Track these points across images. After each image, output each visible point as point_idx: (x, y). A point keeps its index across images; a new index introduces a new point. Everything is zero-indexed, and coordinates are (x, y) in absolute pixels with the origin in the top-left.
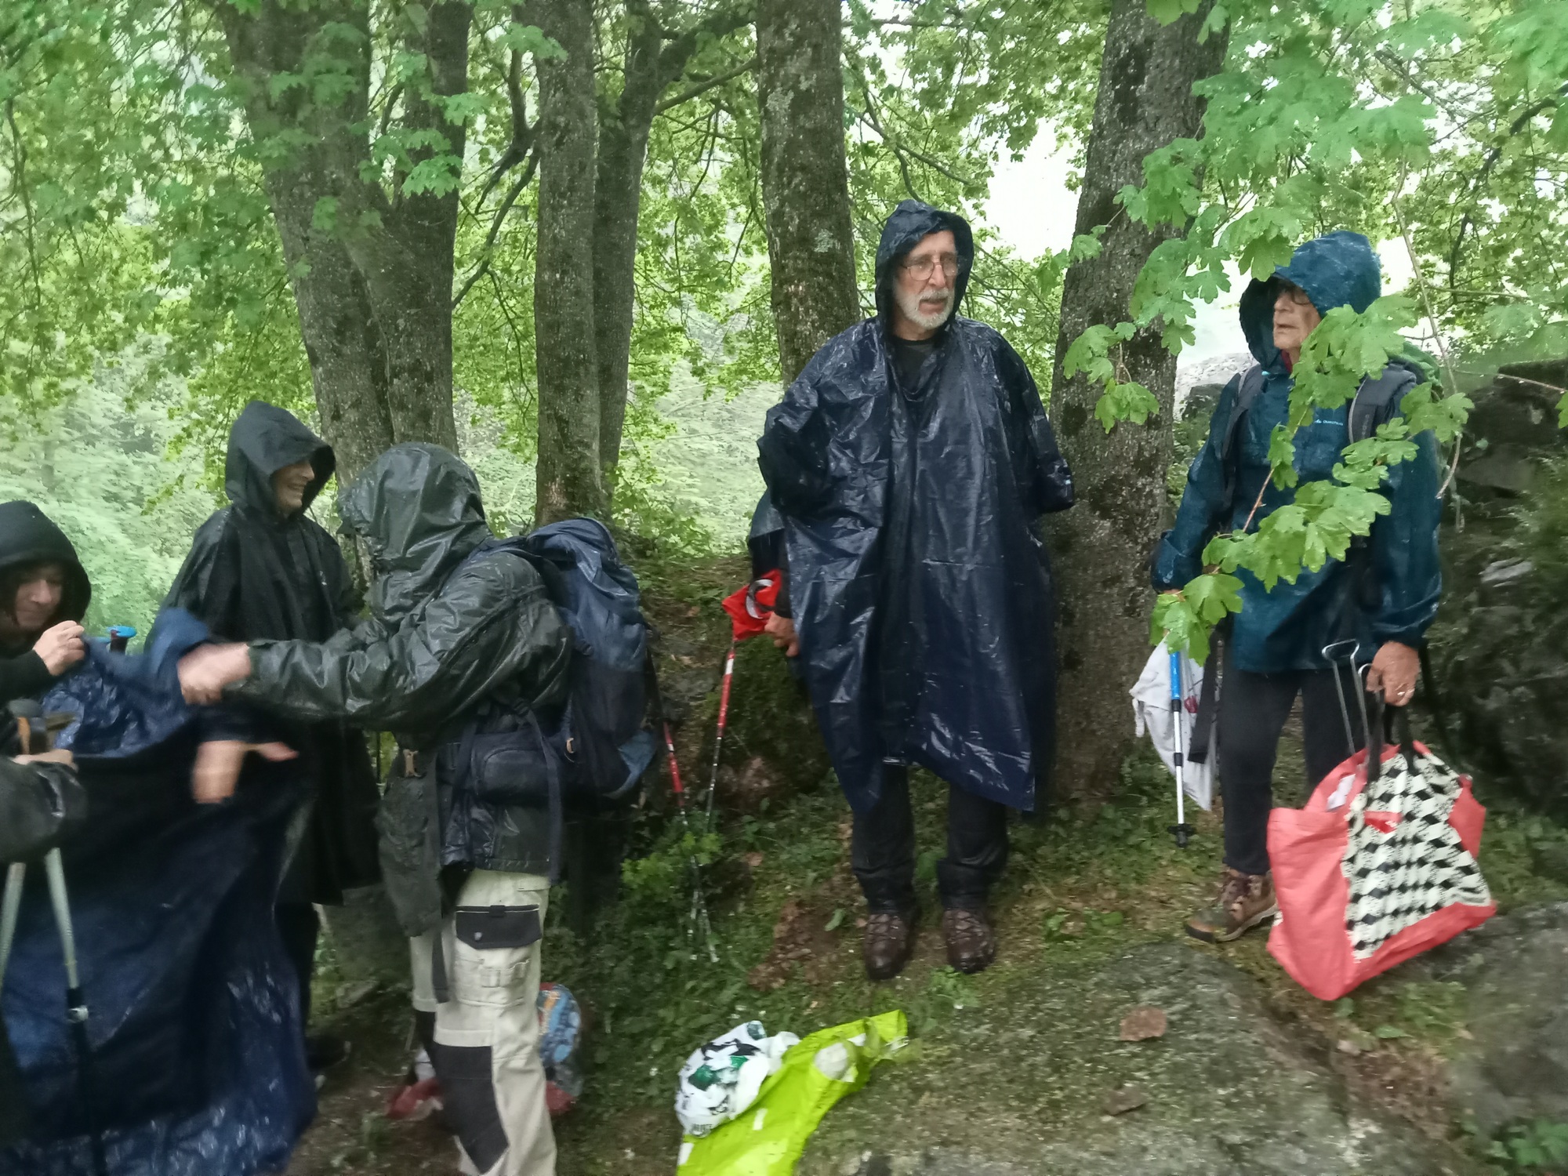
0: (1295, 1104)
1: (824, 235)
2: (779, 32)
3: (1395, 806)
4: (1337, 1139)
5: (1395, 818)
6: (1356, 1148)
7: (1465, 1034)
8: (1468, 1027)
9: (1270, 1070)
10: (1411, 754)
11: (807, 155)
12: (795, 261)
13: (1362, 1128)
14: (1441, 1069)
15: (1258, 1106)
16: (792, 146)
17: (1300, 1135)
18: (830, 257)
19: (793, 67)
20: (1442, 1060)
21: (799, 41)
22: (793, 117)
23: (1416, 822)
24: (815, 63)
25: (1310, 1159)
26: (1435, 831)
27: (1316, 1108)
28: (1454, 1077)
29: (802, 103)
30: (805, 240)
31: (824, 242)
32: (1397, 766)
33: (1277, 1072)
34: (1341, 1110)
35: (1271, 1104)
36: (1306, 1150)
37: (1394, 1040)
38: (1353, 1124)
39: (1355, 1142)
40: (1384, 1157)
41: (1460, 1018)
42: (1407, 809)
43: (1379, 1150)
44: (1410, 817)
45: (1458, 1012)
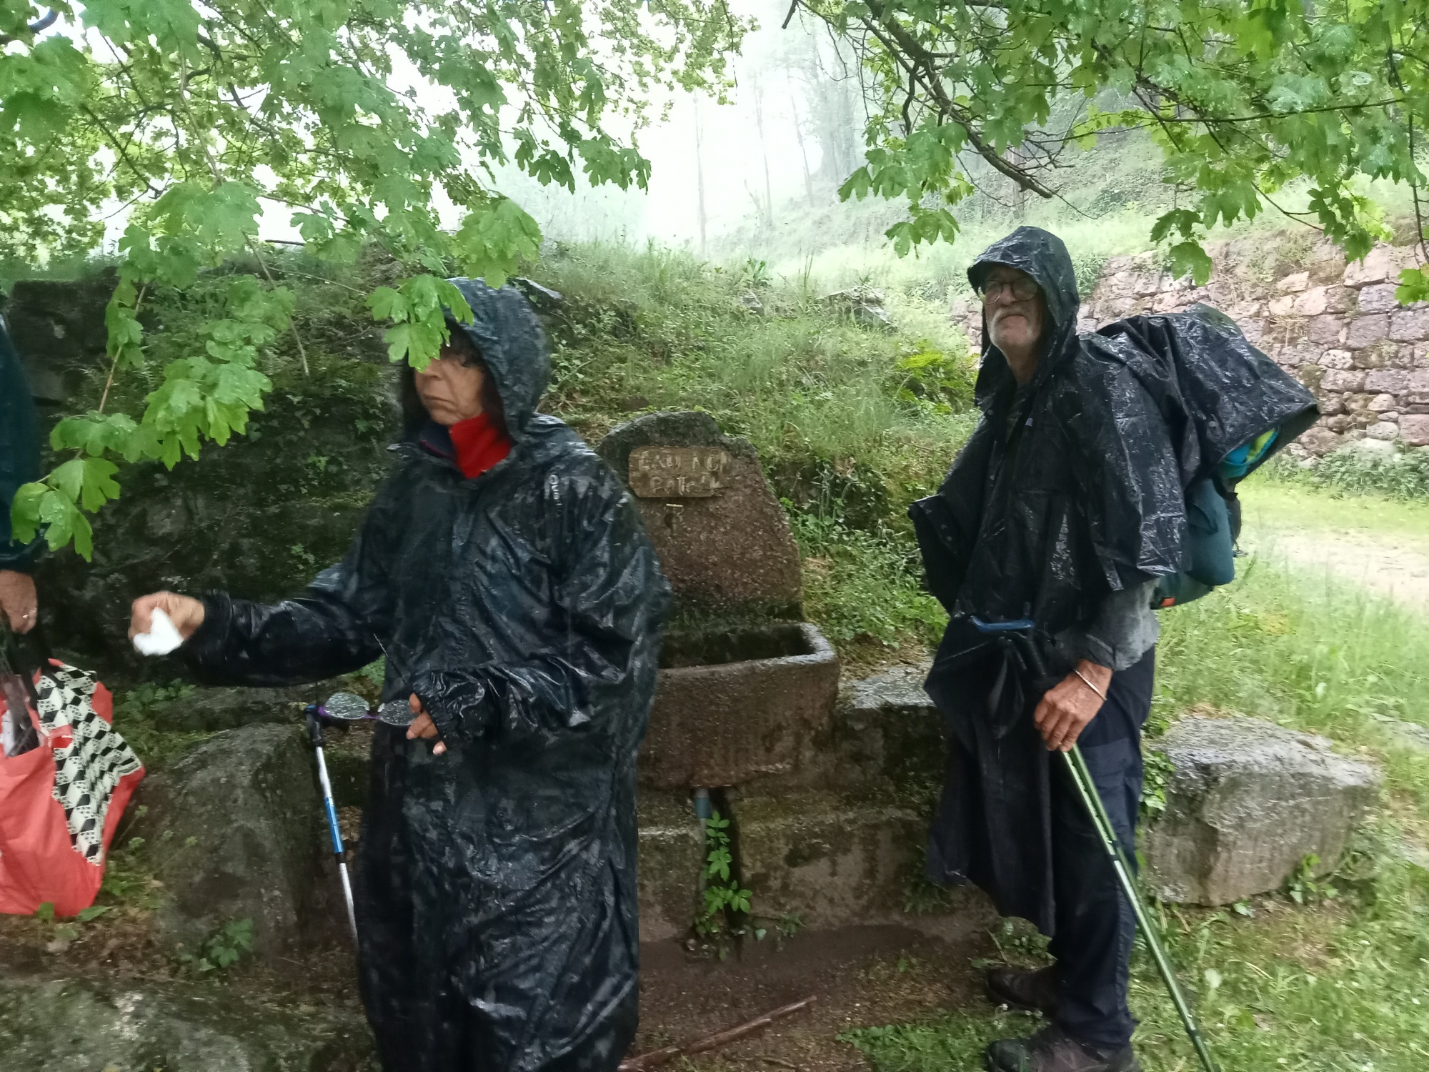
0: (59, 1017)
3: (62, 720)
4: (111, 1023)
5: (67, 730)
6: (129, 1023)
7: (157, 883)
8: (156, 877)
9: (18, 1000)
10: (50, 671)
13: (127, 1003)
14: (148, 921)
15: (21, 1039)
17: (76, 1041)
20: (145, 915)
23: (81, 726)
25: (92, 1059)
26: (95, 726)
27: (82, 1008)
28: (162, 924)
32: (45, 686)
33: (25, 997)
34: (105, 999)
35: (34, 1032)
36: (86, 1052)
37: (99, 918)
38: (119, 1003)
39: (126, 1018)
40: (156, 1016)
41: (146, 873)
42: (71, 717)
43: (150, 1012)
44: (75, 724)
45: (144, 868)
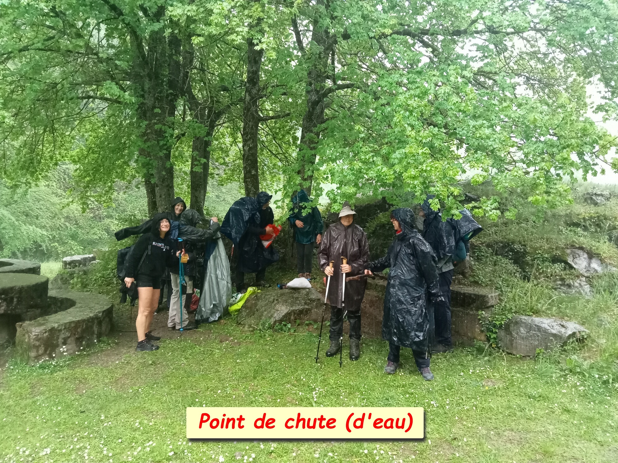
1: (253, 171)
2: (247, 136)
11: (251, 158)
12: (247, 176)
16: (248, 156)
18: (254, 175)
19: (249, 142)
21: (250, 138)
22: (249, 151)
24: (253, 142)
29: (250, 149)
30: (250, 172)
31: (253, 172)
